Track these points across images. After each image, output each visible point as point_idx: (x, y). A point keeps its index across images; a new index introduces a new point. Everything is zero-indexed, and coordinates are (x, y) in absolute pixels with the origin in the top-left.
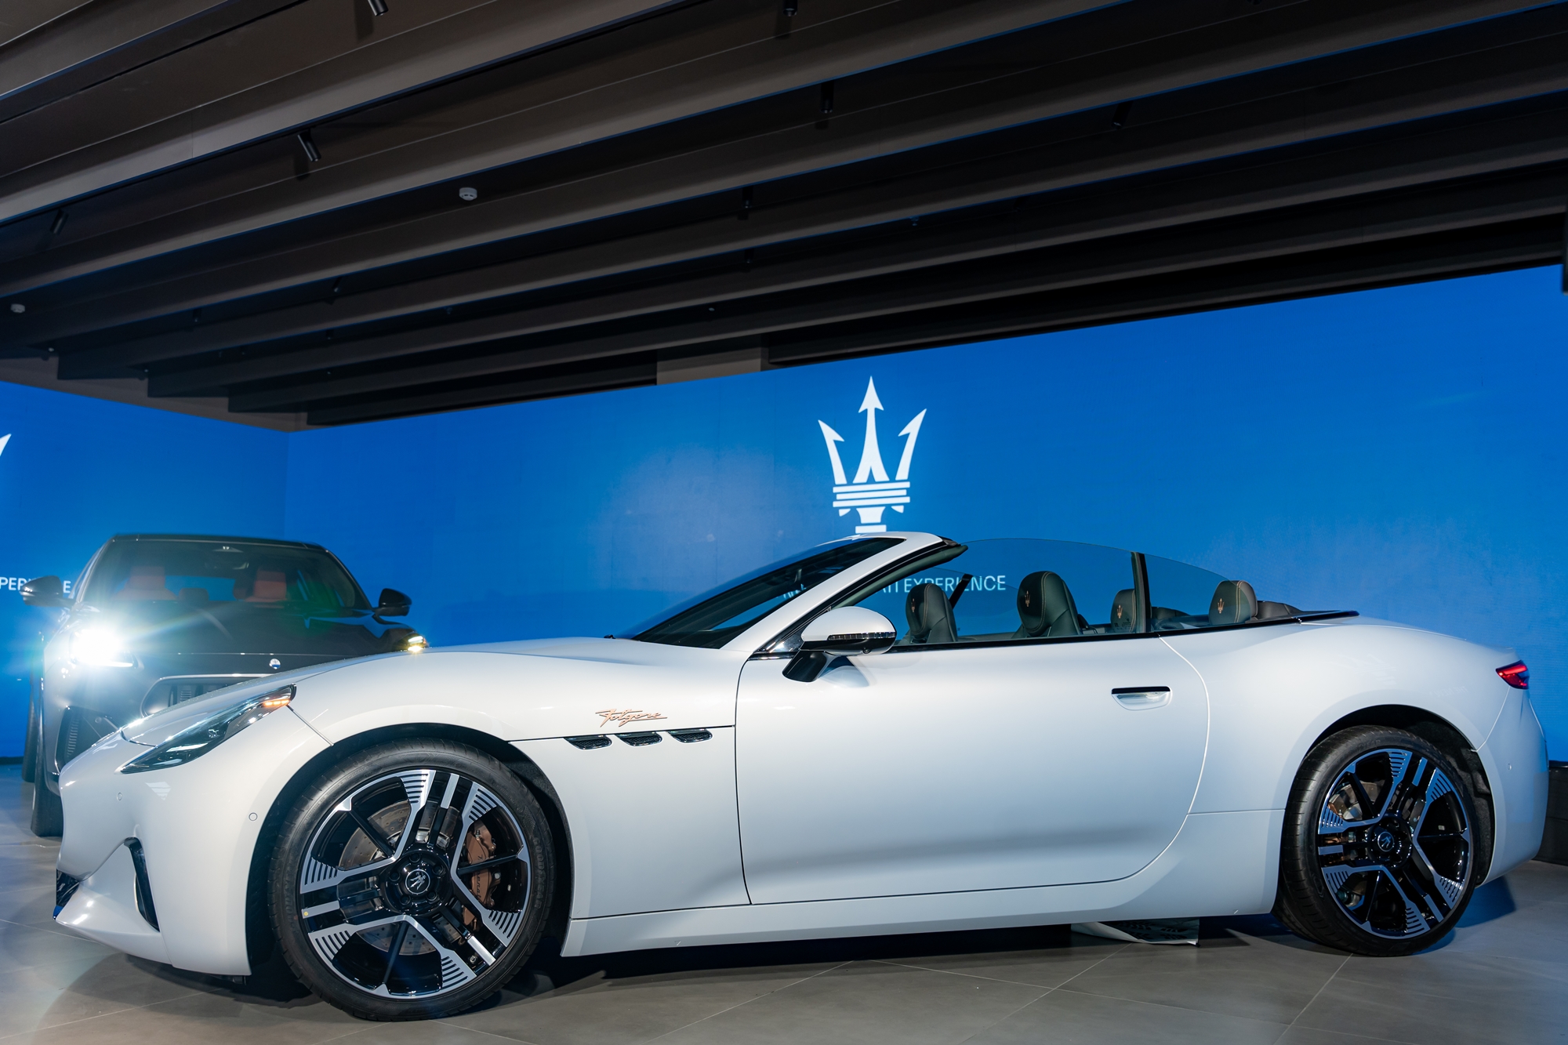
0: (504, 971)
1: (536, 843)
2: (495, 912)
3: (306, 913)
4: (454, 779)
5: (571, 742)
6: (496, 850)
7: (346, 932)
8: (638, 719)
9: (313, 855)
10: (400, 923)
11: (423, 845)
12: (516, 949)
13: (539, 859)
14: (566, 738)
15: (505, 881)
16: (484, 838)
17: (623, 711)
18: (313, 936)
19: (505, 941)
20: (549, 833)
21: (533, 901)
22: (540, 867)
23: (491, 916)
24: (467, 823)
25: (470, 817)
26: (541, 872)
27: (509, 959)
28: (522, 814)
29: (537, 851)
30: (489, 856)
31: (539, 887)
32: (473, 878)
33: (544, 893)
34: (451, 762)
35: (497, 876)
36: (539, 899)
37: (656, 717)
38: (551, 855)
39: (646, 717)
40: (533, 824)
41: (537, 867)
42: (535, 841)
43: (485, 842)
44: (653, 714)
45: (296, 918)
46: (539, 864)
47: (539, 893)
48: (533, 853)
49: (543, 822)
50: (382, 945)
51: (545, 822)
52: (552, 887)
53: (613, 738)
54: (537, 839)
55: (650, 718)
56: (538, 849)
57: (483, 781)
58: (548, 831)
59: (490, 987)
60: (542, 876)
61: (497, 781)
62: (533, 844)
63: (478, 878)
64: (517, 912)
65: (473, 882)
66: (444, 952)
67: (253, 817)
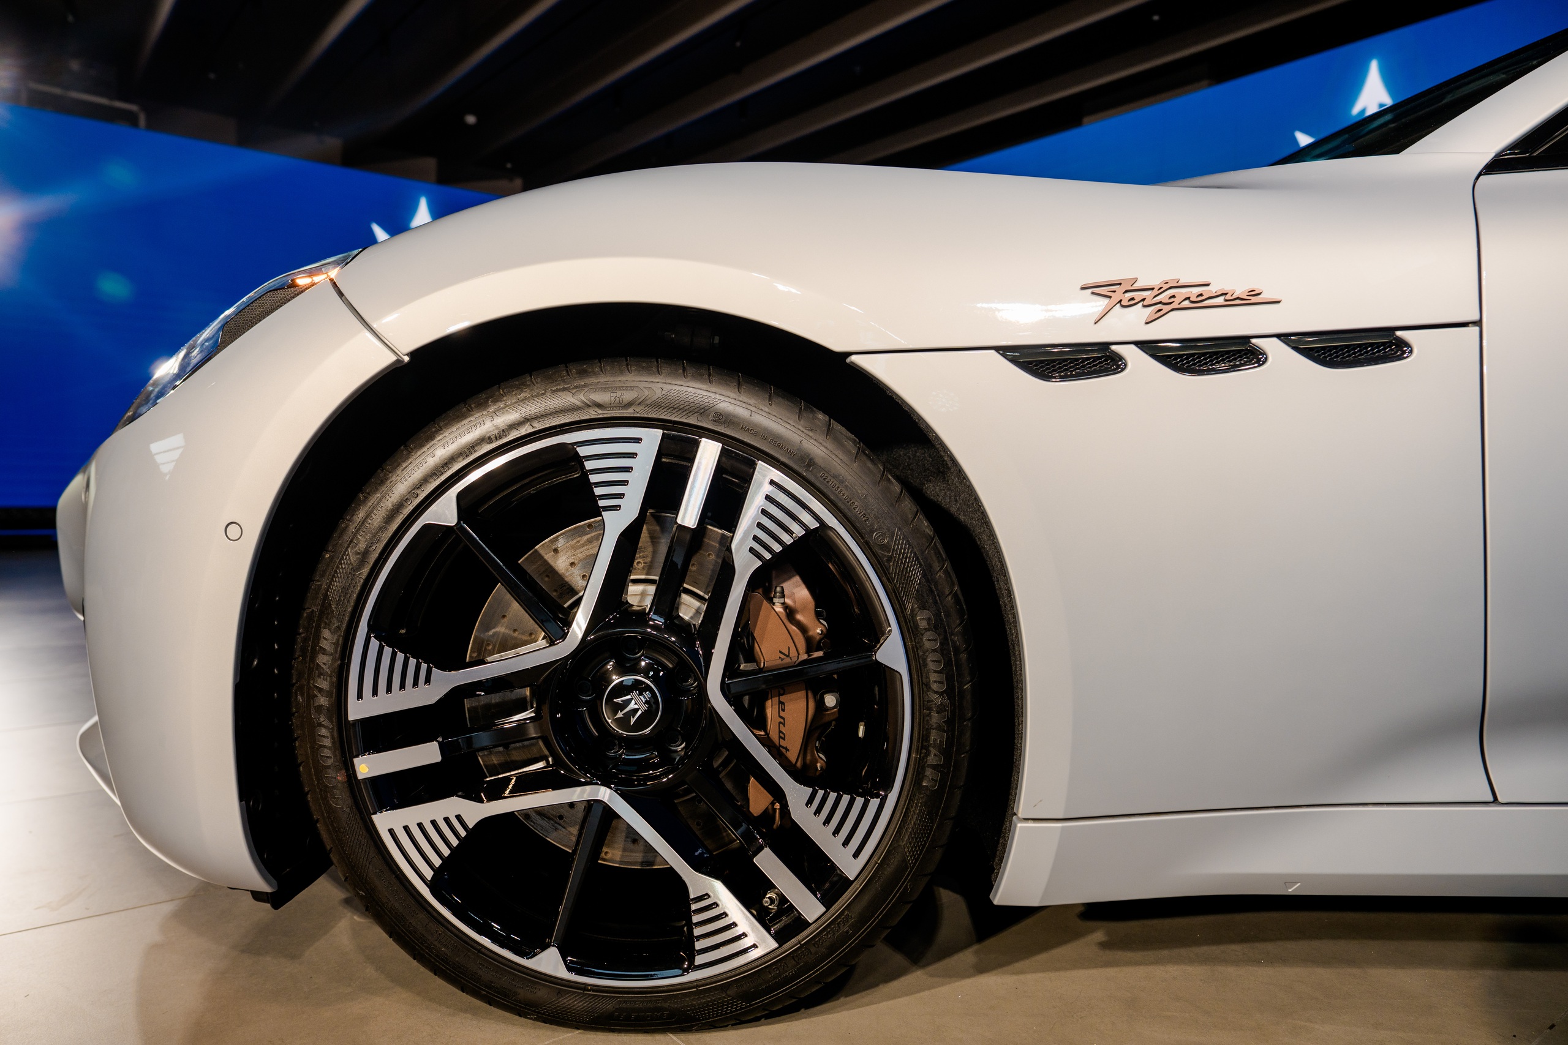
0: (846, 937)
1: (923, 624)
2: (821, 793)
3: (366, 767)
4: (708, 453)
5: (1014, 361)
6: (825, 635)
7: (458, 817)
8: (1198, 303)
9: (371, 627)
10: (591, 804)
11: (641, 617)
12: (877, 886)
13: (932, 666)
14: (1002, 350)
15: (848, 712)
16: (798, 606)
17: (1155, 282)
18: (385, 821)
19: (850, 866)
20: (957, 601)
21: (917, 769)
22: (935, 687)
23: (810, 802)
24: (745, 565)
25: (751, 550)
26: (937, 699)
27: (858, 909)
28: (885, 547)
29: (928, 645)
30: (809, 651)
31: (934, 735)
32: (769, 703)
33: (946, 752)
34: (702, 410)
35: (830, 700)
36: (934, 767)
37: (1251, 299)
38: (963, 656)
39: (1220, 300)
40: (917, 575)
41: (928, 685)
42: (922, 620)
43: (799, 617)
44: (1240, 290)
45: (341, 777)
46: (933, 677)
47: (933, 751)
48: (916, 648)
49: (941, 572)
50: (564, 839)
51: (946, 572)
52: (968, 736)
53: (1131, 354)
54: (926, 614)
55: (1234, 301)
56: (929, 641)
57: (783, 459)
58: (956, 596)
59: (813, 973)
60: (941, 709)
61: (818, 461)
62: (916, 626)
63: (781, 703)
64: (877, 796)
65: (769, 712)
66: (698, 883)
67: (233, 531)
